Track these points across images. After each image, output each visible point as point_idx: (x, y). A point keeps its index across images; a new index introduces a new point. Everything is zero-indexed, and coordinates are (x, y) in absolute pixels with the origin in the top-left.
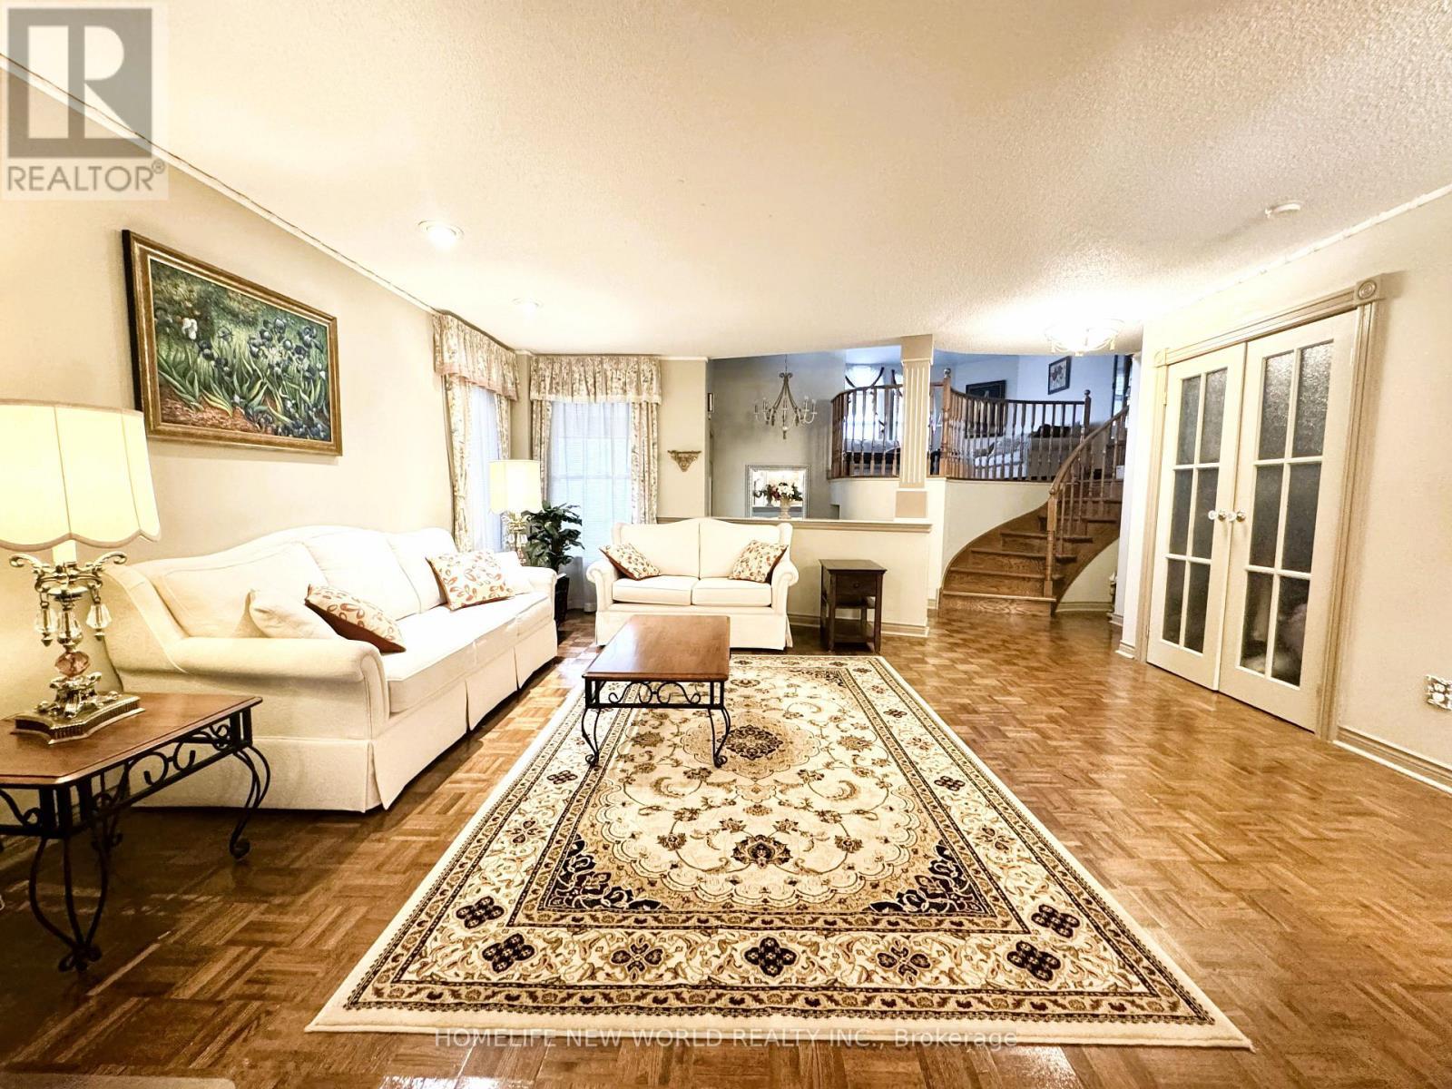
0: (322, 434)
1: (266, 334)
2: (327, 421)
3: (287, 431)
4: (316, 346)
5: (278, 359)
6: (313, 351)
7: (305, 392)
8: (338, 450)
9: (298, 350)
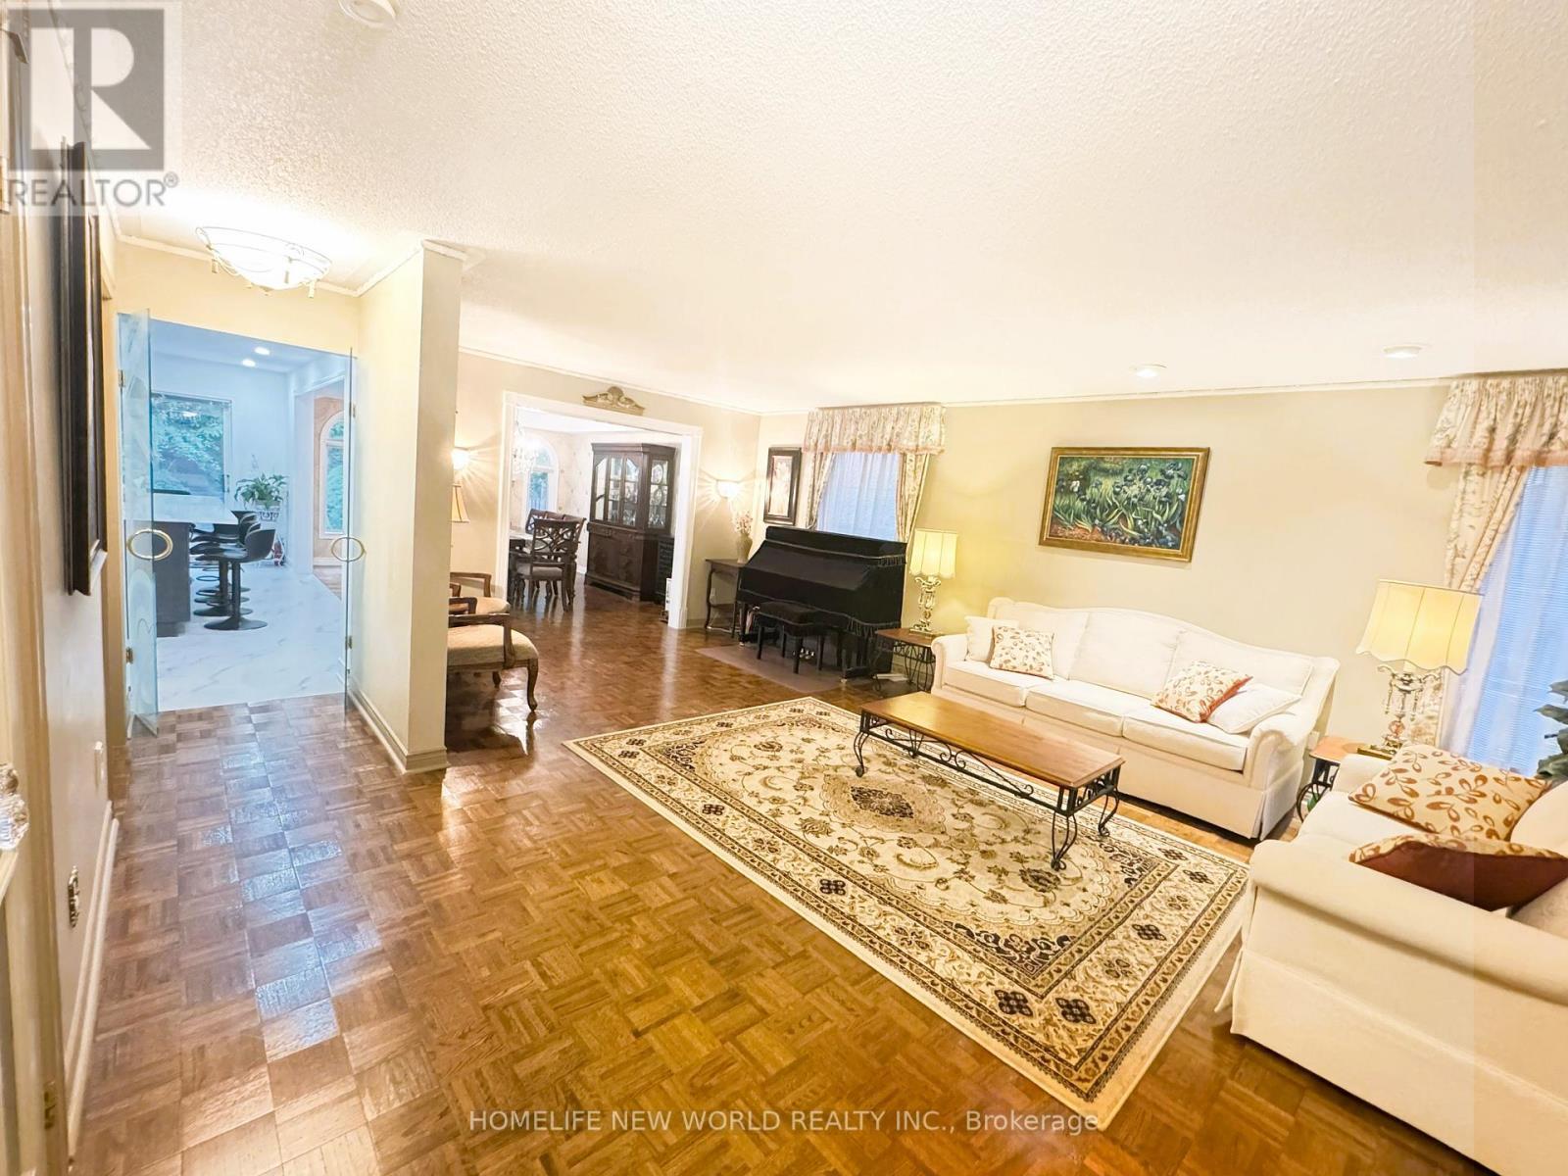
0: (1170, 544)
1: (1129, 478)
2: (1178, 534)
3: (1133, 540)
4: (1179, 476)
5: (1137, 492)
6: (1174, 482)
7: (1158, 513)
8: (1189, 556)
9: (1158, 483)
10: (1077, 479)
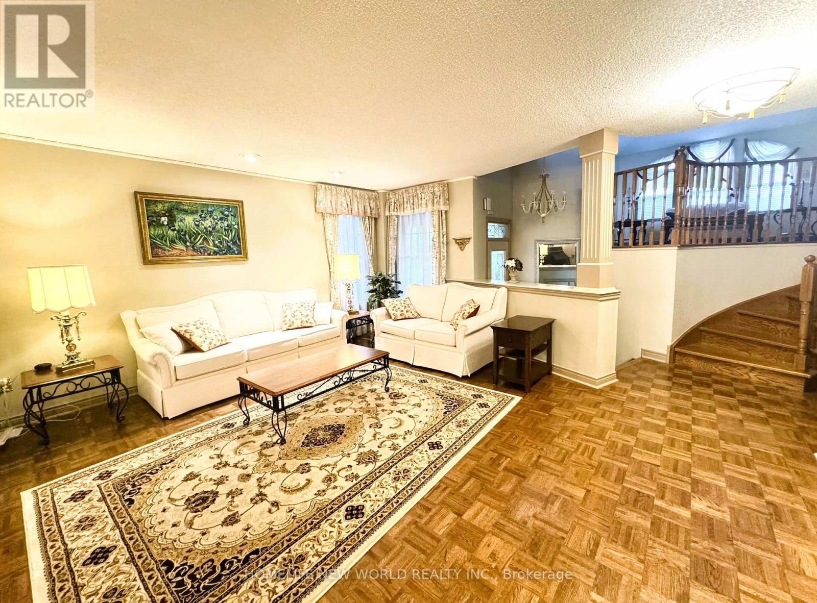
0: (236, 252)
1: (203, 216)
2: (239, 246)
3: (215, 253)
4: (232, 215)
5: (210, 224)
6: (230, 218)
7: (225, 236)
8: (246, 257)
9: (221, 219)
10: (164, 215)
